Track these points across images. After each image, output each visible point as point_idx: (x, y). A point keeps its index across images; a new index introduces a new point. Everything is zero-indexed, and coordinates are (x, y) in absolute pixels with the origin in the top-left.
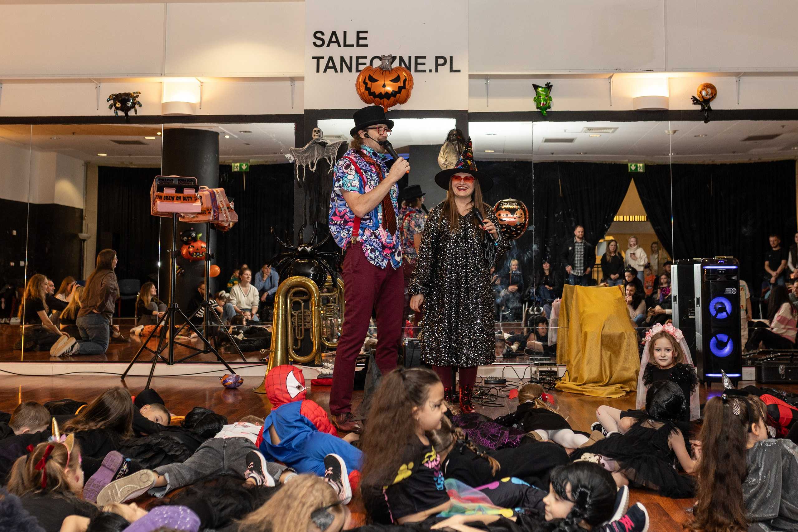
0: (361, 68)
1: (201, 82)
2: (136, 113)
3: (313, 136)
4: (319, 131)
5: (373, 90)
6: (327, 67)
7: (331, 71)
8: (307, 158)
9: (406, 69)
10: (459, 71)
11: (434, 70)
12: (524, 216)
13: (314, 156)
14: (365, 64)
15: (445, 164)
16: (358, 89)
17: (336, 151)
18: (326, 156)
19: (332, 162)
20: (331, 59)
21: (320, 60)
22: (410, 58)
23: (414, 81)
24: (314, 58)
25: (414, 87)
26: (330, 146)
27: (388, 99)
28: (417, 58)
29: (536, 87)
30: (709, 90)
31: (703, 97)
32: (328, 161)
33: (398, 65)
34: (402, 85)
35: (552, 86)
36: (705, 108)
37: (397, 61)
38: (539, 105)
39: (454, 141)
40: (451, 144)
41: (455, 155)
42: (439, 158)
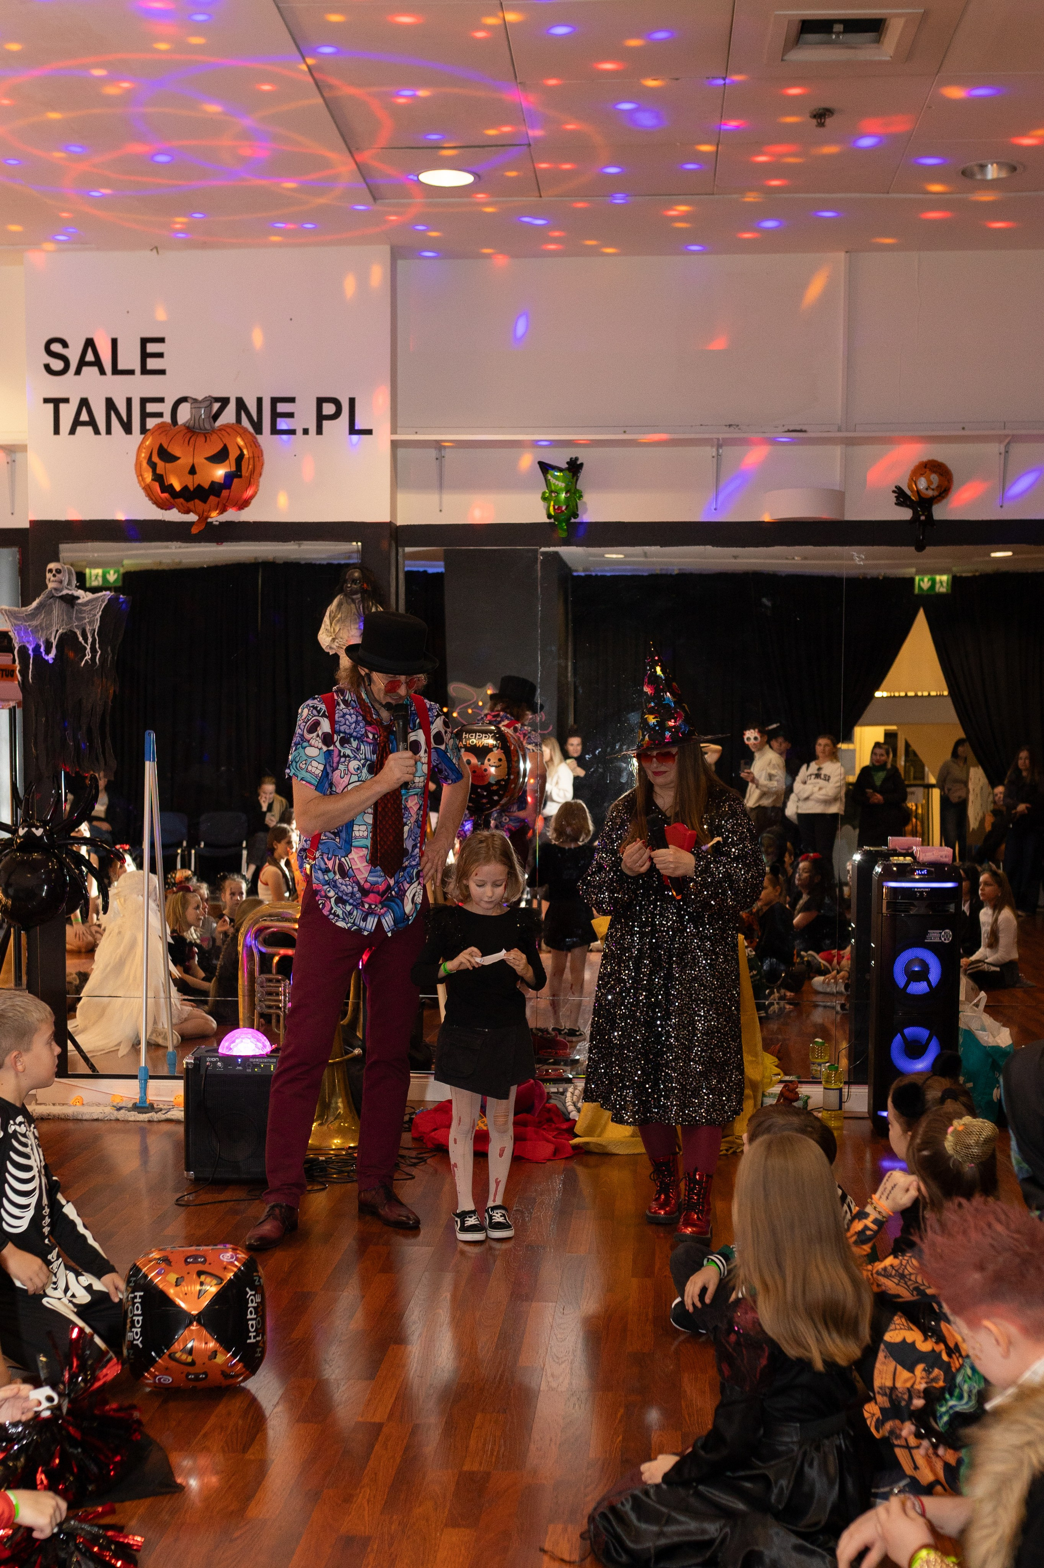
0: (151, 423)
3: (47, 581)
4: (58, 572)
5: (169, 481)
6: (77, 423)
7: (84, 432)
9: (249, 428)
10: (369, 432)
11: (313, 429)
12: (504, 763)
13: (50, 626)
14: (160, 415)
15: (331, 648)
16: (140, 475)
17: (98, 617)
18: (77, 627)
19: (90, 639)
20: (84, 403)
21: (61, 406)
22: (260, 400)
24: (46, 401)
25: (263, 471)
26: (85, 605)
27: (205, 501)
28: (275, 401)
29: (545, 467)
30: (935, 478)
31: (918, 492)
32: (81, 640)
33: (233, 421)
34: (234, 469)
35: (582, 464)
36: (920, 516)
37: (232, 407)
38: (552, 513)
39: (356, 593)
40: (350, 600)
41: (357, 626)
42: (320, 632)
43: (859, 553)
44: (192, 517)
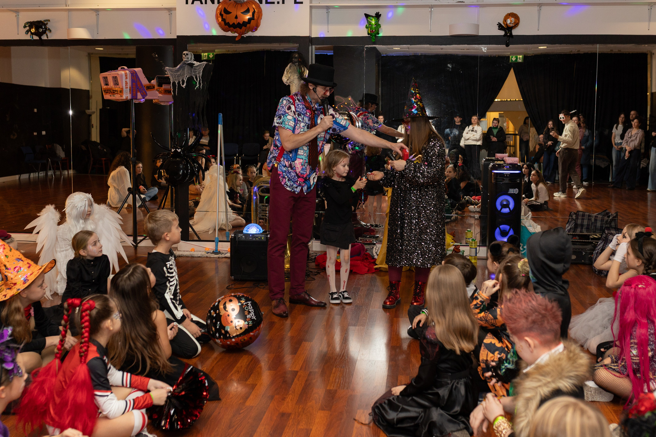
2: (47, 37)
3: (183, 58)
4: (187, 54)
5: (227, 21)
7: (197, 3)
8: (179, 76)
9: (255, 2)
10: (302, 3)
11: (281, 2)
13: (184, 74)
15: (287, 83)
16: (217, 19)
17: (201, 71)
18: (194, 75)
19: (198, 80)
25: (263, 17)
26: (197, 66)
27: (241, 28)
29: (367, 16)
30: (513, 19)
31: (507, 24)
32: (195, 79)
34: (252, 16)
35: (381, 14)
36: (507, 34)
38: (370, 32)
39: (296, 62)
40: (294, 65)
41: (296, 75)
42: (283, 77)
43: (484, 47)
44: (236, 35)
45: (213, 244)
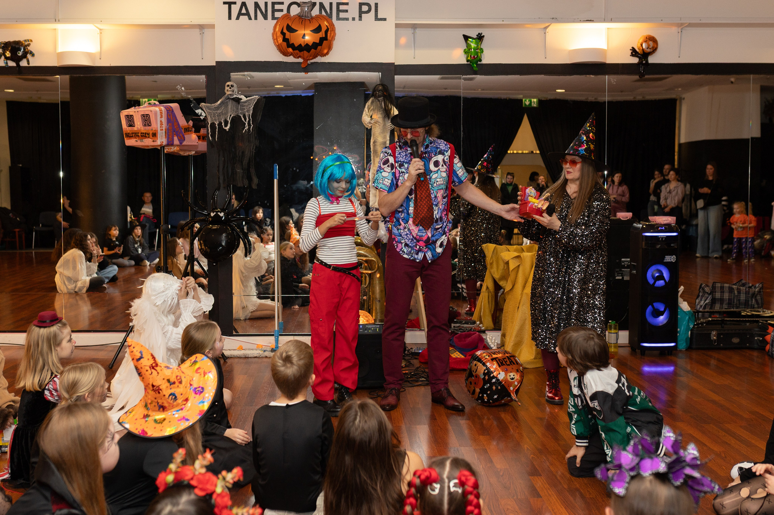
0: (278, 15)
1: (100, 30)
2: (29, 64)
3: (226, 91)
4: (232, 86)
5: (291, 42)
6: (240, 14)
7: (244, 18)
8: (220, 116)
9: (327, 18)
10: (385, 19)
11: (357, 18)
13: (227, 113)
14: (282, 10)
15: (370, 123)
16: (275, 39)
17: (252, 108)
18: (241, 113)
19: (247, 120)
20: (244, 4)
21: (232, 5)
22: (331, 4)
23: (337, 31)
24: (225, 3)
25: (336, 38)
26: (245, 102)
27: (309, 51)
28: (338, 4)
29: (466, 38)
30: (651, 43)
31: (643, 49)
32: (243, 119)
33: (318, 13)
34: (324, 36)
35: (484, 36)
36: (643, 61)
37: (317, 7)
38: (469, 58)
39: (379, 97)
40: (377, 100)
41: (381, 113)
42: (363, 116)
44: (300, 60)
45: (272, 338)
